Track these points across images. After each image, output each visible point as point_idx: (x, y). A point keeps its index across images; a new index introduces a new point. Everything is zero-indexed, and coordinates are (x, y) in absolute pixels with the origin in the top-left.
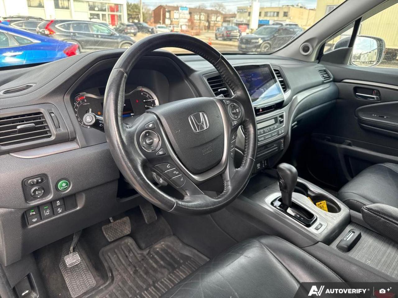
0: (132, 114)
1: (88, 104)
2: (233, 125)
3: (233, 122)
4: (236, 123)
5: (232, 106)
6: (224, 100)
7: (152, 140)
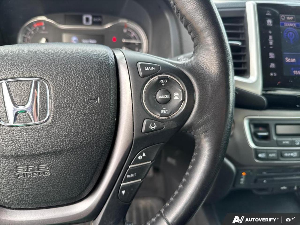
2: (143, 130)
3: (145, 122)
4: (155, 128)
5: (160, 81)
6: (140, 63)
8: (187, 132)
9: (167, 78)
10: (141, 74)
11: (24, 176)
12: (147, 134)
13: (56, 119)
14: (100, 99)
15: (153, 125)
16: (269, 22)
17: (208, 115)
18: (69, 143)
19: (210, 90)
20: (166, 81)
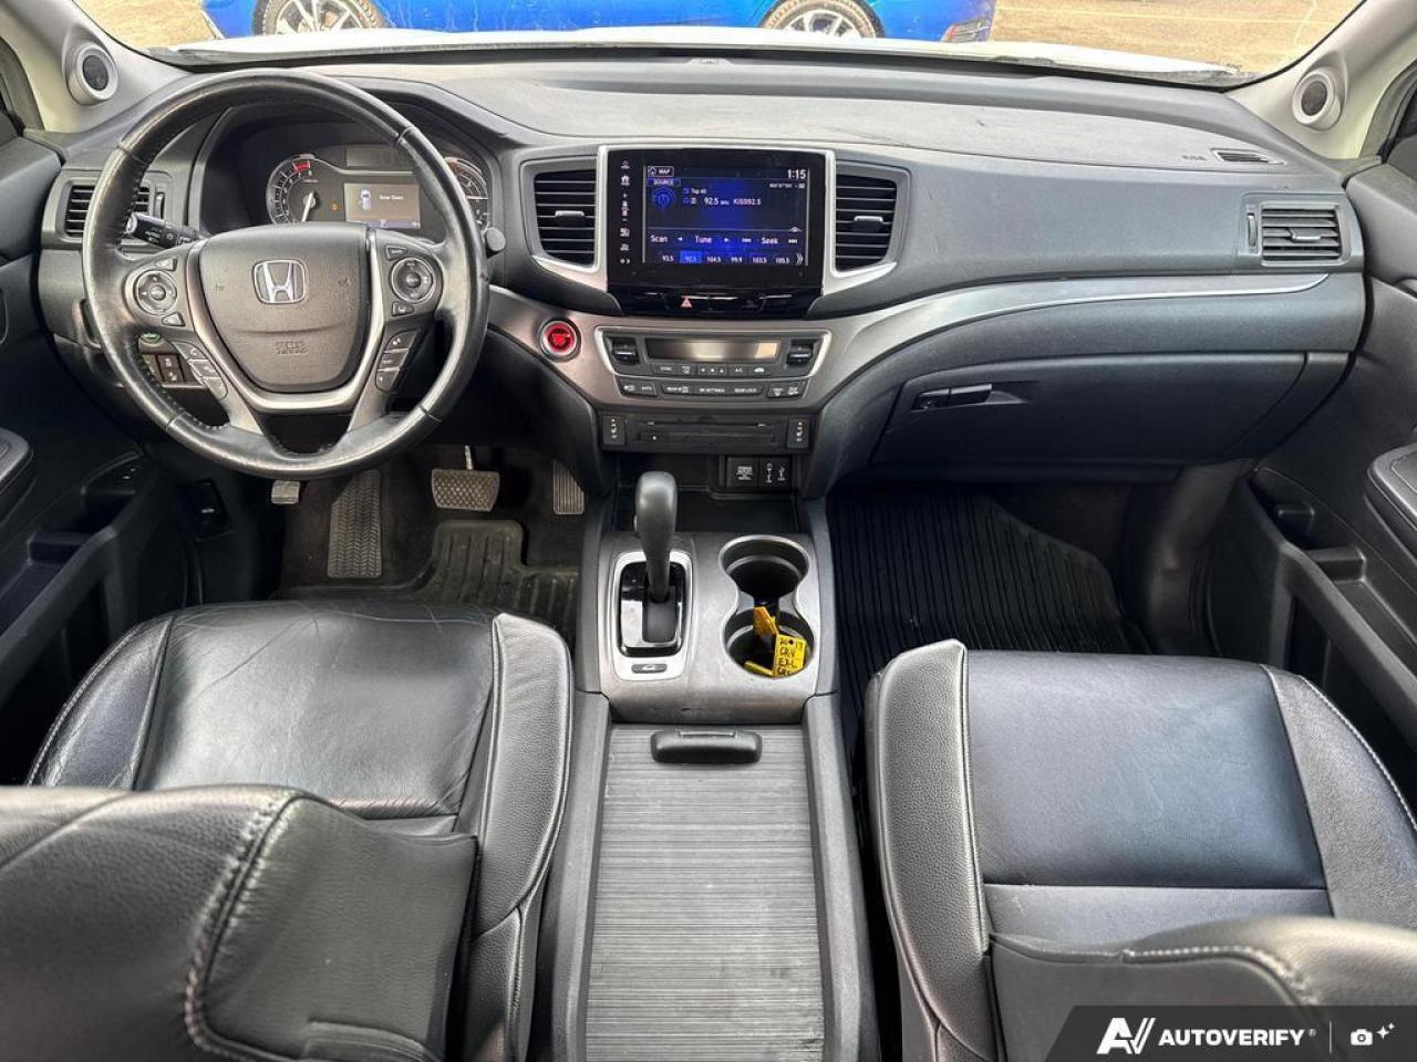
1: (313, 181)
2: (394, 312)
3: (395, 305)
4: (404, 311)
5: (408, 264)
6: (388, 246)
7: (162, 293)
9: (415, 262)
10: (388, 257)
12: (398, 318)
13: (311, 299)
15: (403, 308)
16: (625, 180)
20: (414, 265)
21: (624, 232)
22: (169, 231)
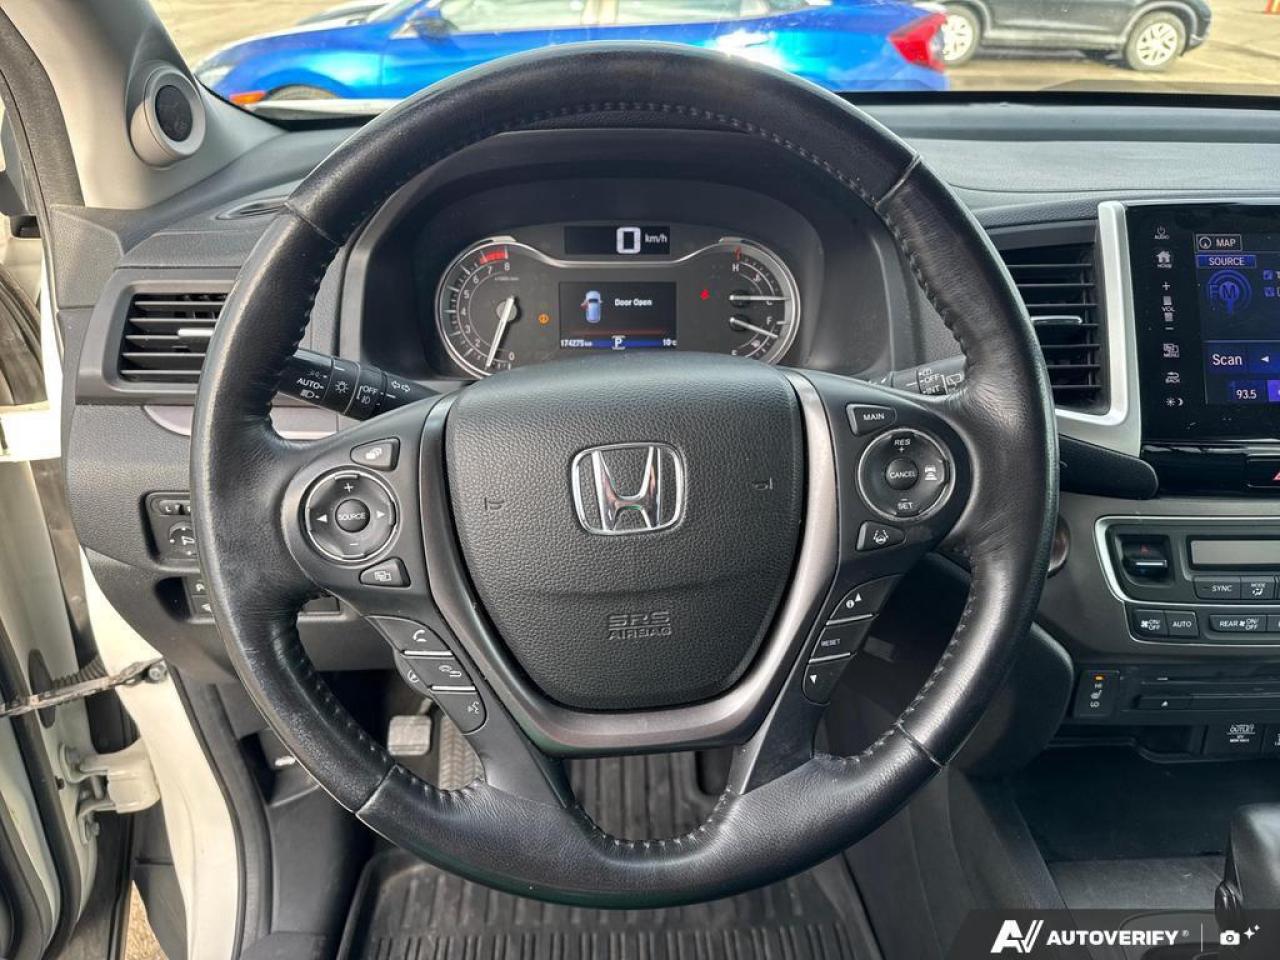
0: (667, 342)
1: (513, 279)
2: (861, 544)
3: (864, 528)
4: (884, 540)
5: (896, 442)
6: (852, 406)
7: (362, 516)
8: (953, 551)
9: (910, 436)
10: (855, 428)
11: (621, 636)
12: (867, 554)
13: (692, 521)
14: (774, 481)
15: (881, 534)
16: (1164, 259)
17: (1002, 514)
18: (715, 569)
19: (1005, 461)
20: (908, 442)
21: (1170, 350)
22: (340, 377)
